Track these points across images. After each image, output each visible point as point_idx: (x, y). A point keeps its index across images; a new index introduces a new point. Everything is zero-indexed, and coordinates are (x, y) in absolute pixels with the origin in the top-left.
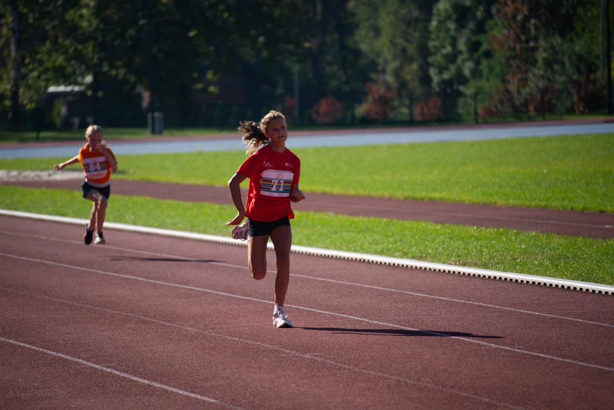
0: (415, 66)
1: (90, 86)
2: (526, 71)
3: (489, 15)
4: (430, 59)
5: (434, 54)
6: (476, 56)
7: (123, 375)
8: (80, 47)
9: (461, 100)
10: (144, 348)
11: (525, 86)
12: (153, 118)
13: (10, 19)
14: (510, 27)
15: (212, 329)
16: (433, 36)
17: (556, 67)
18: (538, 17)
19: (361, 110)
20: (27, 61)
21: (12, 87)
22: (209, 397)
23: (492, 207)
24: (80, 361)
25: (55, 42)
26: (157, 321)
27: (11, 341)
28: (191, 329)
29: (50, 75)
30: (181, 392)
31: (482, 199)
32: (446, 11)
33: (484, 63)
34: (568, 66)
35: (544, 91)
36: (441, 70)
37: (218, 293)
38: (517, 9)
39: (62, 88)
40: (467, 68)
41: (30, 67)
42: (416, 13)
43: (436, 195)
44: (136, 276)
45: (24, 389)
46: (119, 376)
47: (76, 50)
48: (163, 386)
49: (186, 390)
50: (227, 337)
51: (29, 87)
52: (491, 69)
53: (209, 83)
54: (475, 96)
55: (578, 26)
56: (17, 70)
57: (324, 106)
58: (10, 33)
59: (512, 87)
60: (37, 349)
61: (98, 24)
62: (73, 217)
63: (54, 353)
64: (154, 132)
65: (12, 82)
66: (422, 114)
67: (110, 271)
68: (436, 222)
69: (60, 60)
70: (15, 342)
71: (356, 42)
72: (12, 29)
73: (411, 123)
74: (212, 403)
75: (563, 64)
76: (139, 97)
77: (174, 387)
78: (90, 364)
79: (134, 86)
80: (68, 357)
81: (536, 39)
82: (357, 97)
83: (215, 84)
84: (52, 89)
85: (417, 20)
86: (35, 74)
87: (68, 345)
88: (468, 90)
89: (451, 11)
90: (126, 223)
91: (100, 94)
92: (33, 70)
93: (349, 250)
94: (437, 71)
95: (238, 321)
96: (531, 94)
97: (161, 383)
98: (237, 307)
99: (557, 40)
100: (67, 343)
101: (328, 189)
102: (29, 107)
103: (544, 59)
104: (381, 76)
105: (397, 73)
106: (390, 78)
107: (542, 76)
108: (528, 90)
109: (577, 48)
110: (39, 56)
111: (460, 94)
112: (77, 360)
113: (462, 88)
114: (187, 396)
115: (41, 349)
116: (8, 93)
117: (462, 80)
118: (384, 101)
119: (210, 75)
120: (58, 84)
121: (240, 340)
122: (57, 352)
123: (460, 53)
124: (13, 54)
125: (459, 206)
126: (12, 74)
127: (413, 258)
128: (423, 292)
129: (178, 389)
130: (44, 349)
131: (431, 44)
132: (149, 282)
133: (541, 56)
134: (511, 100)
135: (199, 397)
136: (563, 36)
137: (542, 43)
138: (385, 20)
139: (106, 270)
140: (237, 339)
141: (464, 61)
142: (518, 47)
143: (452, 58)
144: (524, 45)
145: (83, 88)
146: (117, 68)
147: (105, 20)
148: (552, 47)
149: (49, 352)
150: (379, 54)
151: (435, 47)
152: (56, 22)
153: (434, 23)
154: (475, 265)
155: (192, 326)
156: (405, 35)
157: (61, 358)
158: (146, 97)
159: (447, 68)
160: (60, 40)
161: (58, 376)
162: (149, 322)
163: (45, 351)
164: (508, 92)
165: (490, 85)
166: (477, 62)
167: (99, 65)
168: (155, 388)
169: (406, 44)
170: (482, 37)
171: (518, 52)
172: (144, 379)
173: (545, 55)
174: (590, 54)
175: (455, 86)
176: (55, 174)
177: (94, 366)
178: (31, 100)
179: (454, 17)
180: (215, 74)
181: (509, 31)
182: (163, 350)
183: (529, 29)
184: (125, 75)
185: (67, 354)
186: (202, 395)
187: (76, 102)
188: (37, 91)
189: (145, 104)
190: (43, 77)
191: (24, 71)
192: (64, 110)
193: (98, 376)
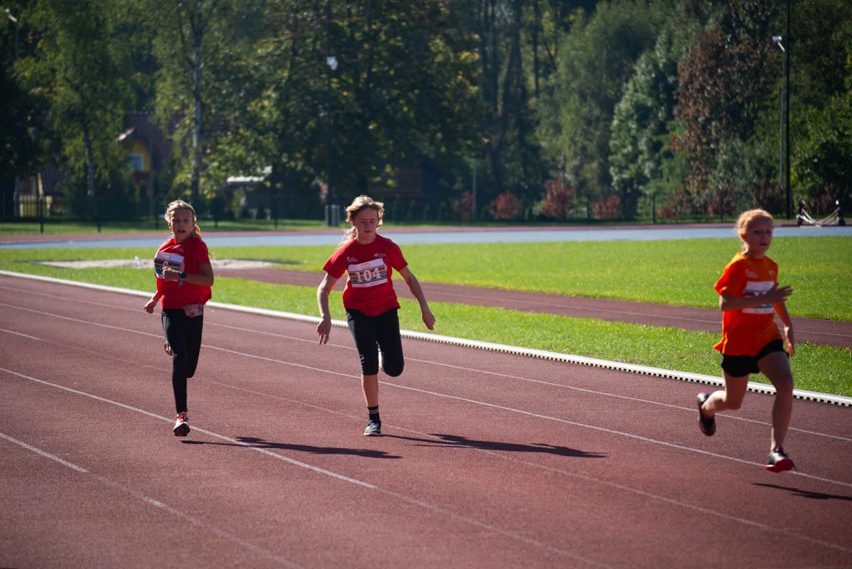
0: (595, 165)
1: (269, 177)
2: (707, 173)
3: (670, 116)
4: (610, 158)
5: (616, 153)
6: (657, 156)
7: (285, 459)
8: (261, 138)
9: (641, 200)
10: (307, 434)
11: (704, 188)
12: (330, 209)
13: (193, 109)
14: (691, 129)
16: (613, 135)
17: (736, 170)
18: (720, 120)
19: (538, 208)
20: (208, 151)
21: (193, 176)
22: (367, 482)
23: (664, 306)
25: (236, 133)
26: (321, 408)
29: (230, 165)
30: (340, 477)
31: (654, 298)
32: (628, 110)
33: (665, 164)
34: (748, 168)
35: (723, 194)
36: (621, 169)
38: (698, 111)
39: (241, 179)
40: (647, 169)
41: (212, 157)
42: (597, 112)
43: (608, 293)
44: (304, 364)
45: (189, 469)
46: (281, 460)
47: (256, 141)
48: (324, 471)
49: (345, 475)
51: (209, 177)
52: (671, 170)
53: (388, 176)
54: (653, 197)
55: (759, 130)
56: (199, 160)
57: (501, 202)
58: (193, 124)
59: (692, 189)
60: (203, 431)
61: (279, 116)
62: (245, 305)
63: (220, 436)
64: (330, 224)
65: (193, 171)
66: (601, 213)
67: (279, 358)
68: (606, 319)
69: (240, 151)
71: (536, 139)
72: (194, 120)
73: (589, 222)
74: (370, 489)
75: (744, 168)
76: (318, 189)
77: (334, 472)
79: (312, 178)
81: (717, 141)
82: (536, 194)
83: (392, 178)
84: (231, 179)
85: (598, 119)
86: (215, 164)
88: (648, 190)
89: (632, 111)
90: (297, 312)
91: (279, 185)
92: (213, 161)
93: (517, 345)
94: (616, 170)
96: (710, 196)
97: (322, 467)
98: (402, 397)
99: (738, 143)
100: (232, 426)
101: (500, 285)
102: (209, 196)
103: (724, 161)
104: (561, 174)
105: (577, 171)
106: (569, 176)
107: (722, 179)
108: (707, 191)
109: (758, 152)
110: (220, 147)
111: (640, 194)
113: (641, 188)
114: (346, 481)
115: (207, 432)
116: (189, 183)
117: (641, 179)
118: (562, 199)
119: (388, 169)
120: (238, 175)
121: (402, 429)
122: (222, 435)
123: (641, 152)
124: (195, 144)
125: (631, 304)
126: (193, 163)
127: (580, 354)
128: (587, 387)
129: (339, 474)
131: (611, 143)
132: (316, 371)
133: (722, 158)
134: (690, 201)
135: (358, 482)
136: (744, 138)
137: (722, 145)
138: (566, 118)
139: (274, 358)
140: (399, 428)
141: (644, 161)
142: (699, 148)
143: (632, 158)
144: (705, 147)
145: (262, 179)
146: (296, 160)
147: (286, 113)
148: (733, 150)
149: (214, 435)
150: (559, 151)
151: (615, 145)
152: (237, 114)
153: (615, 122)
154: (642, 363)
155: (355, 414)
156: (586, 134)
157: (225, 441)
158: (324, 188)
159: (627, 168)
160: (241, 131)
161: (222, 457)
162: (313, 409)
163: (211, 433)
164: (688, 193)
165: (670, 185)
166: (658, 163)
167: (279, 157)
168: (316, 472)
169: (586, 143)
170: (663, 137)
171: (698, 153)
173: (725, 157)
174: (771, 158)
175: (635, 186)
176: (230, 263)
178: (211, 191)
179: (635, 117)
180: (393, 168)
181: (690, 132)
183: (711, 131)
184: (303, 166)
185: (232, 437)
186: (361, 480)
187: (255, 192)
188: (217, 181)
189: (323, 197)
190: (223, 168)
191: (205, 160)
192: (243, 201)
193: (261, 459)
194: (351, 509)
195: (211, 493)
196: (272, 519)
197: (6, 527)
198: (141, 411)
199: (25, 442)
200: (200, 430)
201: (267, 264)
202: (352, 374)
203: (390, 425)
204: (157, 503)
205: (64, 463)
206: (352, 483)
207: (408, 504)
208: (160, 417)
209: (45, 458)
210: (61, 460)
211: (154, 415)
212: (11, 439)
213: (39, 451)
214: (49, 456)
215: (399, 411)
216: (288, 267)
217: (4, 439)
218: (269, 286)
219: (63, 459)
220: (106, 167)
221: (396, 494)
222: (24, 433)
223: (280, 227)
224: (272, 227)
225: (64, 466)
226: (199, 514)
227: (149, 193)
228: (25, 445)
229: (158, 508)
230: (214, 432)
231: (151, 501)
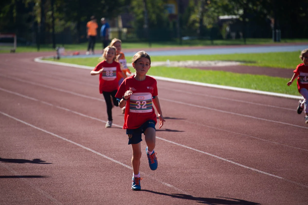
1: (242, 16)
7: (236, 164)
10: (249, 151)
12: (275, 33)
15: (287, 143)
21: (200, 16)
22: (279, 176)
24: (216, 156)
26: (258, 138)
27: (183, 146)
28: (276, 143)
29: (220, 10)
30: (265, 173)
37: (294, 125)
39: (226, 17)
44: (252, 116)
45: (186, 168)
46: (234, 164)
48: (256, 170)
49: (268, 172)
50: (294, 147)
51: (209, 16)
56: (203, 7)
63: (203, 152)
65: (200, 14)
67: (239, 113)
70: (185, 146)
74: (280, 179)
76: (270, 22)
77: (262, 170)
78: (221, 158)
79: (265, 15)
80: (210, 154)
84: (222, 17)
86: (213, 9)
87: (211, 149)
90: (252, 89)
92: (211, 7)
95: (302, 139)
97: (256, 168)
98: (303, 133)
100: (210, 148)
102: (209, 27)
112: (214, 156)
114: (268, 175)
115: (197, 150)
116: (198, 20)
120: (224, 15)
121: (301, 149)
122: (205, 152)
126: (200, 9)
129: (264, 171)
130: (199, 150)
132: (258, 119)
139: (236, 113)
140: (300, 148)
145: (238, 17)
146: (257, 5)
149: (201, 151)
155: (276, 141)
157: (206, 155)
161: (204, 163)
162: (254, 139)
167: (247, 5)
168: (252, 170)
172: (247, 166)
176: (218, 63)
177: (223, 159)
178: (210, 23)
182: (259, 153)
184: (261, 9)
185: (210, 153)
186: (275, 175)
187: (234, 24)
188: (213, 18)
189: (272, 25)
190: (217, 11)
191: (206, 7)
192: (228, 29)
193: (224, 164)
194: (269, 189)
195: (196, 180)
196: (227, 193)
197: (94, 196)
198: (164, 139)
199: (105, 155)
200: (194, 149)
201: (238, 64)
202: (277, 121)
203: (295, 147)
204: (169, 185)
205: (124, 165)
206: (270, 176)
207: (300, 187)
208: (174, 143)
209: (114, 163)
210: (122, 164)
211: (170, 142)
212: (99, 154)
213: (112, 159)
214: (117, 162)
215: (300, 140)
216: (249, 65)
217: (95, 154)
218: (238, 75)
219: (123, 163)
220: (154, 12)
221: (294, 182)
222: (105, 151)
223: (247, 43)
224: (243, 43)
225: (123, 167)
226: (190, 190)
227: (178, 25)
228: (105, 156)
229: (169, 187)
230: (200, 150)
231: (166, 184)
